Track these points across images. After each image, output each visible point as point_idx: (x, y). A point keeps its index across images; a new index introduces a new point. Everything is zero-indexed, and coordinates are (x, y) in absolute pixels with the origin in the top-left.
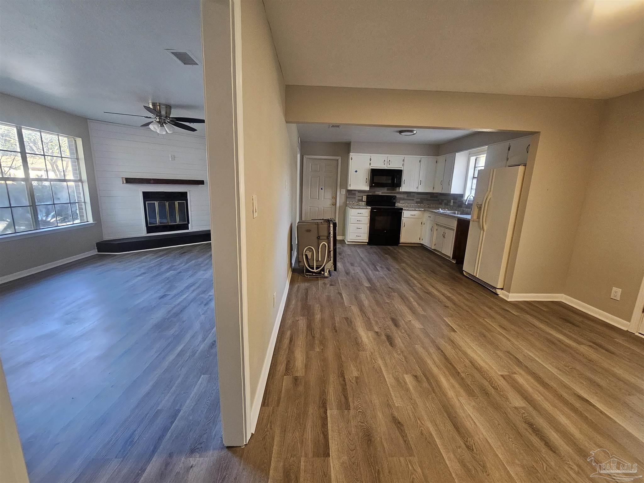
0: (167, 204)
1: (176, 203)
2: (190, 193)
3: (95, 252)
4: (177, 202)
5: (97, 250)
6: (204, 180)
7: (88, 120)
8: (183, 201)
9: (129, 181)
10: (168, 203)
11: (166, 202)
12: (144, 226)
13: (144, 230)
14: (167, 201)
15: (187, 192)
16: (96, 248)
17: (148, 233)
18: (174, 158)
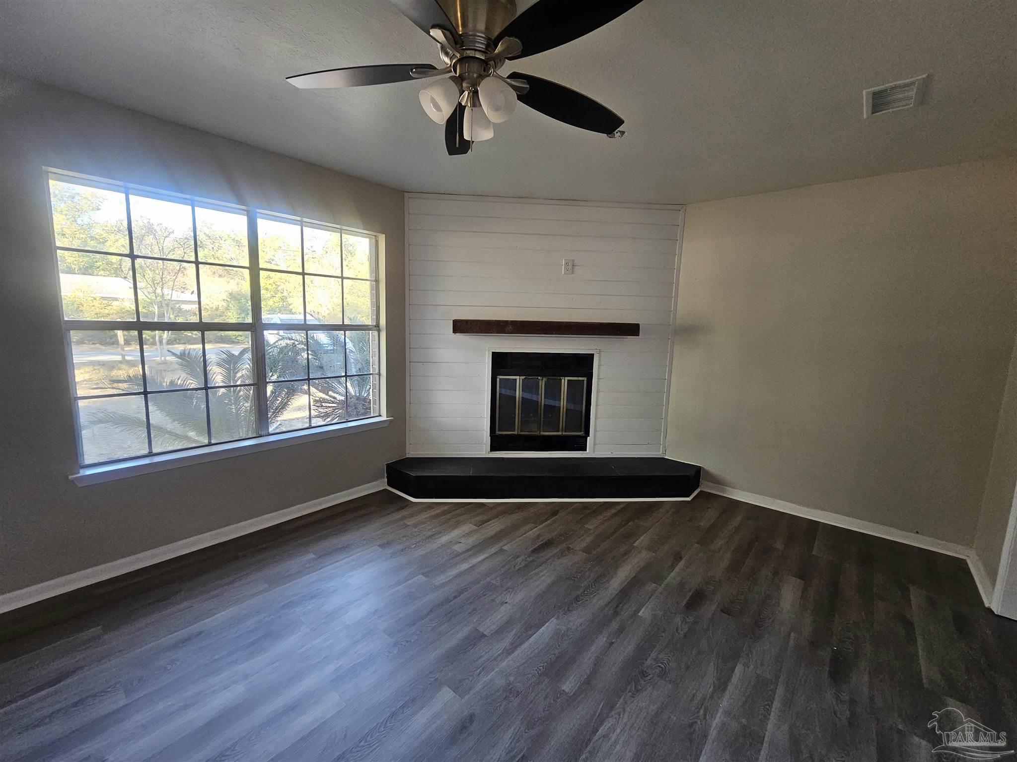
0: (542, 382)
1: (565, 381)
2: (600, 357)
3: (381, 485)
4: (567, 378)
5: (386, 480)
6: (640, 324)
7: (406, 194)
8: (580, 379)
9: (460, 327)
10: (545, 379)
11: (539, 378)
12: (486, 434)
13: (485, 441)
14: (543, 376)
15: (593, 355)
16: (386, 475)
17: (493, 448)
18: (572, 266)
